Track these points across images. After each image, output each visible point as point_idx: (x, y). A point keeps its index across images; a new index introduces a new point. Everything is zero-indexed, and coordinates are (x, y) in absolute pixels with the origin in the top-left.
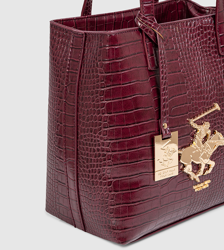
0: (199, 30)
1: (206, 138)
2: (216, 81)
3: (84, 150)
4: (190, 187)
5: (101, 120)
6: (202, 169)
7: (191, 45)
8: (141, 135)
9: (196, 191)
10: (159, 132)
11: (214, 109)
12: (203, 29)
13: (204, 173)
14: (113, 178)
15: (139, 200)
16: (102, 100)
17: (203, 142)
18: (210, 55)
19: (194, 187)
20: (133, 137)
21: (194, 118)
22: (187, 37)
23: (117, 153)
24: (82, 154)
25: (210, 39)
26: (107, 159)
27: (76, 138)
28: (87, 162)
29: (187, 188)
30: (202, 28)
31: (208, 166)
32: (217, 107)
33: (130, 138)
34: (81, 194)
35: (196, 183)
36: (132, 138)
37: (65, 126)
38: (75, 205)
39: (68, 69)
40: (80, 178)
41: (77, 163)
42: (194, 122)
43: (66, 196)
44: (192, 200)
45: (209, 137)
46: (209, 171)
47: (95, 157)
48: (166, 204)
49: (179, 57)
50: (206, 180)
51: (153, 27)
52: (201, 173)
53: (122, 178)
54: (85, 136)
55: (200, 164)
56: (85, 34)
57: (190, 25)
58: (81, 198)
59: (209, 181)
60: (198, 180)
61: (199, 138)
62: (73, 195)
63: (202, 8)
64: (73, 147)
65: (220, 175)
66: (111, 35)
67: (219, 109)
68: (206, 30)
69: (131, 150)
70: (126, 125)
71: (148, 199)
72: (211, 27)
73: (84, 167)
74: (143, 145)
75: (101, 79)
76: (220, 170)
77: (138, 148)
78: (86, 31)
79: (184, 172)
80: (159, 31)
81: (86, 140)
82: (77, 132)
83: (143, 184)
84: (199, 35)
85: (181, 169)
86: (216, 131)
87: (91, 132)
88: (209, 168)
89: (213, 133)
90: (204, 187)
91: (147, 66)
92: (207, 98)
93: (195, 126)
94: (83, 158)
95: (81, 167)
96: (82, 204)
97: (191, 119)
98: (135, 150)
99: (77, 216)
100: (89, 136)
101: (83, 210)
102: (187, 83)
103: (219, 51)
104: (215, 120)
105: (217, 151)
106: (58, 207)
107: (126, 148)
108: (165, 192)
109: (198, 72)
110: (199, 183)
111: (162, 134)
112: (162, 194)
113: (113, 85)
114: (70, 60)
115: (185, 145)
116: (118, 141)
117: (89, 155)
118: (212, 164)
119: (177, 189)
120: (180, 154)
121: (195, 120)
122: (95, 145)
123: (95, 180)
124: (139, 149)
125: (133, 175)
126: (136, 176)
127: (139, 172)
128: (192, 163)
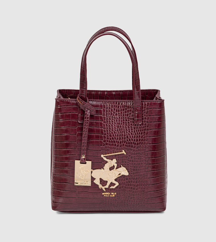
0: (124, 107)
4: (100, 193)
9: (104, 196)
11: (121, 153)
12: (127, 108)
13: (109, 187)
14: (55, 175)
15: (63, 189)
17: (110, 170)
19: (103, 194)
25: (130, 114)
29: (97, 193)
31: (113, 184)
32: (124, 152)
42: (104, 157)
46: (114, 187)
50: (113, 192)
52: (107, 187)
55: (107, 182)
60: (104, 190)
61: (107, 166)
67: (125, 154)
69: (61, 162)
71: (68, 191)
72: (132, 107)
84: (123, 110)
89: (119, 166)
90: (111, 196)
91: (78, 120)
92: (118, 146)
93: (105, 159)
103: (134, 122)
110: (105, 192)
111: (80, 160)
115: (98, 168)
118: (117, 184)
120: (92, 172)
125: (61, 175)
126: (63, 176)
127: (64, 174)
128: (101, 179)
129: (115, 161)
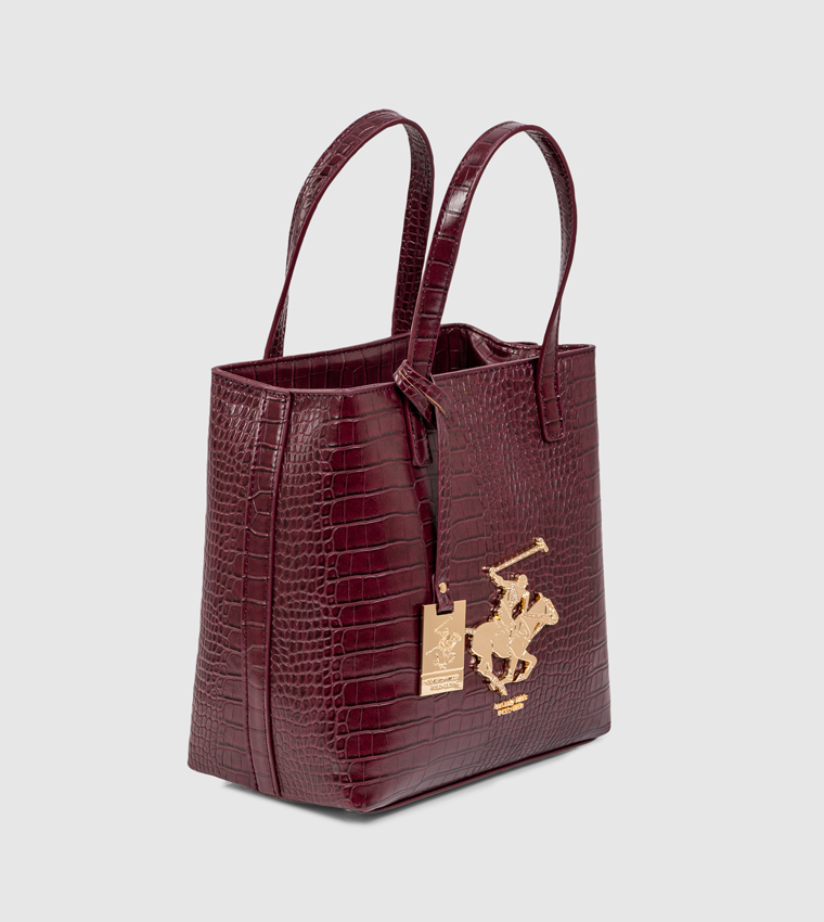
0: (504, 389)
1: (518, 609)
2: (537, 493)
3: (286, 627)
4: (489, 705)
5: (323, 564)
6: (511, 670)
7: (490, 419)
8: (400, 593)
9: (499, 713)
10: (431, 597)
11: (534, 550)
12: (512, 388)
13: (515, 679)
14: (344, 679)
15: (395, 722)
16: (326, 522)
17: (515, 616)
18: (524, 441)
19: (497, 707)
20: (384, 597)
21: (496, 565)
22: (481, 403)
23: (353, 628)
24: (281, 634)
25: (524, 409)
26: (333, 641)
27: (269, 603)
28: (292, 650)
29: (482, 707)
30: (509, 385)
31: (523, 664)
32: (542, 545)
33: (378, 598)
34: (275, 715)
35: (502, 699)
36: (383, 600)
37: (246, 580)
38: (260, 742)
39: (255, 464)
40: (274, 685)
41: (270, 655)
42: (497, 573)
43: (241, 726)
44: (492, 734)
45: (526, 605)
46: (526, 676)
47: (310, 638)
48: (444, 736)
49: (468, 442)
50: (518, 695)
51: (429, 394)
52: (509, 678)
53: (363, 679)
54: (289, 598)
55: (509, 660)
56: (292, 394)
57: (487, 380)
58: (276, 724)
59: (524, 698)
60: (504, 692)
61: (506, 606)
62: (258, 720)
63: (502, 344)
64: (263, 622)
65: (545, 687)
66: (345, 398)
67: (546, 550)
68: (516, 390)
69: (380, 622)
70: (372, 573)
71: (411, 721)
72: (528, 384)
73: (285, 660)
74: (403, 614)
75: (325, 481)
76: (546, 677)
77: (394, 619)
78: (293, 390)
79: (477, 673)
80: (439, 401)
81: (290, 606)
82: (273, 591)
83: (402, 691)
84: (503, 400)
85: (473, 668)
86: (540, 594)
87: (303, 588)
88: (524, 668)
89: (534, 598)
90: (516, 708)
91: (411, 459)
92: (521, 527)
93: (499, 581)
94: (282, 644)
95: (278, 661)
96: (277, 737)
97: (491, 566)
98: (389, 623)
99: (262, 765)
100: (297, 597)
101: (279, 751)
102: (483, 494)
103: (543, 433)
104: (537, 573)
105: (541, 636)
106: (219, 752)
107: (372, 619)
108: (442, 711)
109: (502, 474)
110: (506, 699)
111: (437, 602)
112: (436, 714)
113: (349, 495)
114: (258, 447)
115: (479, 618)
116: (354, 604)
117: (297, 635)
118: (532, 662)
119: (464, 707)
120: (471, 636)
121: (498, 569)
122: (311, 615)
123: (308, 686)
124: (395, 622)
125: (382, 673)
126: (389, 674)
127: (395, 667)
128: (494, 656)
129: (523, 580)
